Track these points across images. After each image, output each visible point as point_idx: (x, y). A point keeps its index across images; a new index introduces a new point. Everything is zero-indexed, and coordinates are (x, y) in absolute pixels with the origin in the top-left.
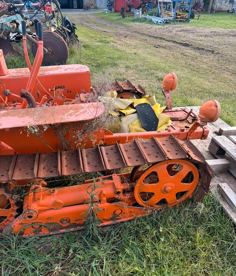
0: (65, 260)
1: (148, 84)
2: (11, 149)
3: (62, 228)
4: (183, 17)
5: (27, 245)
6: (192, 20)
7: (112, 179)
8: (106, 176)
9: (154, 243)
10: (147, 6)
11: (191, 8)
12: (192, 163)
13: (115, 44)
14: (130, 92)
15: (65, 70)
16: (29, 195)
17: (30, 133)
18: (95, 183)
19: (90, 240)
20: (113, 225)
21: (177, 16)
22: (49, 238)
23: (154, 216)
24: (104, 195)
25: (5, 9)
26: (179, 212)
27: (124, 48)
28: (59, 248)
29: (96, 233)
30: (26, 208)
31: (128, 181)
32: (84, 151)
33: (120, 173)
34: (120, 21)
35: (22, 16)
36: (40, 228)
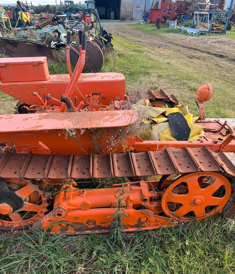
0: (88, 261)
1: (180, 93)
2: (48, 149)
3: (88, 229)
4: (220, 28)
5: (53, 242)
6: (228, 32)
7: (140, 186)
8: (133, 182)
9: (178, 256)
10: (182, 18)
11: (228, 20)
12: (225, 176)
13: (148, 54)
14: (163, 101)
15: (101, 78)
16: (60, 194)
17: (68, 136)
18: (123, 188)
19: (114, 245)
20: (138, 232)
21: (212, 28)
22: (74, 237)
23: (180, 228)
24: (131, 201)
25: (49, 20)
26: (207, 227)
27: (157, 58)
28: (83, 248)
29: (121, 238)
30: (56, 206)
31: (156, 189)
32: (115, 156)
33: (147, 181)
34: (154, 32)
35: (64, 26)
36: (67, 227)
